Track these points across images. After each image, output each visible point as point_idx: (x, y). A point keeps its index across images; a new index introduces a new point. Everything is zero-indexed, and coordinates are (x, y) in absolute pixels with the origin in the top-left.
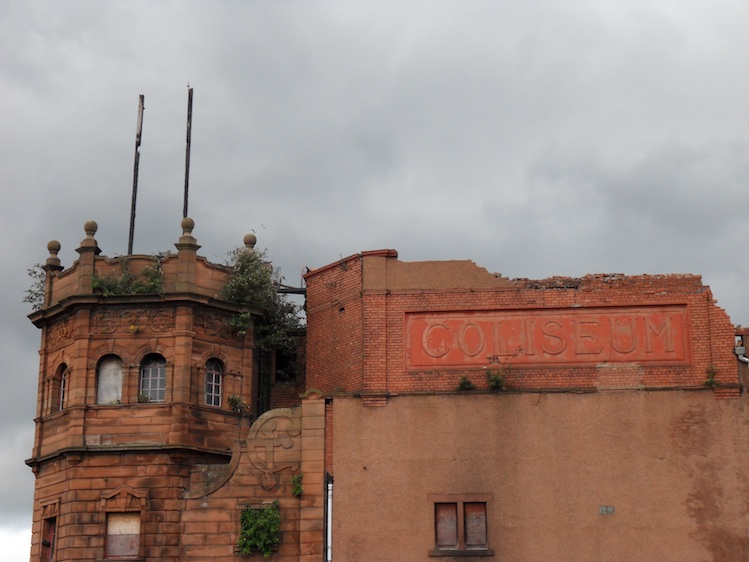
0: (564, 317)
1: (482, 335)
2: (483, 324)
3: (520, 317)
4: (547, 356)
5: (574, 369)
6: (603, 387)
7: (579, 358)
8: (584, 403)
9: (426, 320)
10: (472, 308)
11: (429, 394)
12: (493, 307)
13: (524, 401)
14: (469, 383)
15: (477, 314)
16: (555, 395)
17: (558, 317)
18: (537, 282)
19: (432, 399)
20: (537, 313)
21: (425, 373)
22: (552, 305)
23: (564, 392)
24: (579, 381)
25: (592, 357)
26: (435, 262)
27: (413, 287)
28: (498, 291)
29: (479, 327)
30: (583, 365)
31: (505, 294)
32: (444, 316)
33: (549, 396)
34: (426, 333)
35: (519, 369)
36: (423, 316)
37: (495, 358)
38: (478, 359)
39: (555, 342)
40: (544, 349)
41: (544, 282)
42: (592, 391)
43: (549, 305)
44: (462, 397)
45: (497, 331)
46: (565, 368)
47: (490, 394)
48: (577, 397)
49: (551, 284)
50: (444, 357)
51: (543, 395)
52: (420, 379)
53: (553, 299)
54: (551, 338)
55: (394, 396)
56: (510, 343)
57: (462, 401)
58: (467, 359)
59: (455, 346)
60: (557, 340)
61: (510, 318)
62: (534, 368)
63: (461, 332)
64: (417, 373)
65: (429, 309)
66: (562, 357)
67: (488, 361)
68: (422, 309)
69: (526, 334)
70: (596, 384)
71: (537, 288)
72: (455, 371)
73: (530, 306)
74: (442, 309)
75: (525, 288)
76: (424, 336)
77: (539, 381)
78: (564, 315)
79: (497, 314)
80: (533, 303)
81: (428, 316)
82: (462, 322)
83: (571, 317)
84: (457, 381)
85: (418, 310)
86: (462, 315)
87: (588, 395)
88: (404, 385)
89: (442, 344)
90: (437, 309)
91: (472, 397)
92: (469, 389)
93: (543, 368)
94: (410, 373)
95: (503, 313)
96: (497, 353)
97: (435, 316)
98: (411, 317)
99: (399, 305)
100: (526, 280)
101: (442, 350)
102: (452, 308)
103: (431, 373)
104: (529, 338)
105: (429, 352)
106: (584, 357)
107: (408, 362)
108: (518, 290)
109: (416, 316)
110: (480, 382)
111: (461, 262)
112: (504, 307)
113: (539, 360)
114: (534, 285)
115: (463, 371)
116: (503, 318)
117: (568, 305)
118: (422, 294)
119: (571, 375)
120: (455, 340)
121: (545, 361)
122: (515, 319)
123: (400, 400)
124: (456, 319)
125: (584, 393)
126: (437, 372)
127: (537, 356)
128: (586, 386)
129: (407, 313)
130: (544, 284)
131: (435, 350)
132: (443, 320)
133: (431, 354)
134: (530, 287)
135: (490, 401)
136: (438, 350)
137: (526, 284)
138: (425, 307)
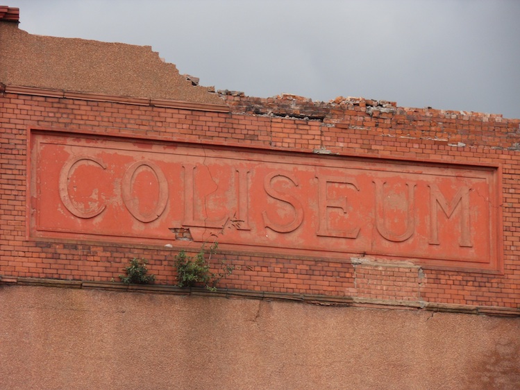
0: (301, 168)
1: (164, 186)
2: (167, 167)
3: (229, 162)
4: (271, 235)
5: (316, 263)
6: (361, 298)
7: (323, 243)
8: (331, 323)
9: (67, 149)
10: (151, 136)
11: (71, 286)
12: (187, 139)
13: (235, 312)
14: (144, 272)
15: (155, 148)
16: (286, 305)
17: (290, 168)
18: (257, 101)
19: (75, 294)
20: (256, 156)
21: (65, 247)
22: (285, 147)
23: (299, 301)
24: (324, 285)
25: (343, 244)
26: (87, 43)
27: (46, 83)
28: (195, 110)
29: (159, 171)
30: (328, 256)
31: (207, 118)
32: (100, 144)
33: (275, 306)
34: (67, 172)
35: (225, 254)
36: (61, 140)
37: (185, 230)
38: (155, 229)
39: (284, 211)
40: (268, 223)
41: (271, 104)
42: (344, 303)
43: (279, 146)
44: (129, 295)
45: (189, 181)
46: (301, 260)
47: (177, 293)
48: (320, 311)
49: (282, 108)
50: (98, 220)
51: (264, 304)
52: (56, 256)
53: (285, 135)
54: (279, 204)
55: (8, 284)
56: (211, 205)
57: (129, 303)
58: (138, 228)
59: (116, 201)
60: (288, 207)
61: (213, 161)
62: (251, 256)
63: (128, 177)
64: (49, 245)
65: (74, 129)
66: (295, 239)
67: (172, 234)
68: (61, 128)
69: (238, 192)
70: (351, 291)
71: (257, 112)
72: (118, 248)
73: (248, 144)
74: (98, 131)
75: (238, 109)
76: (63, 179)
77: (259, 279)
78: (302, 166)
79: (192, 151)
80: (253, 138)
81: (70, 141)
82: (129, 159)
83: (311, 169)
84: (122, 265)
85: (55, 127)
86: (129, 146)
87: (338, 310)
88: (26, 265)
89: (94, 196)
90: (89, 130)
91: (145, 297)
92: (143, 283)
93: (266, 257)
94: (37, 244)
95: (200, 152)
96: (189, 222)
97: (83, 142)
98: (40, 139)
99: (22, 115)
100: (241, 95)
101: (94, 207)
102: (116, 133)
103: (75, 247)
104: (243, 200)
105: (71, 208)
106: (330, 243)
107: (33, 225)
108: (228, 113)
109: (49, 139)
110: (160, 273)
111: (133, 47)
112: (203, 141)
113: (258, 241)
114: (254, 107)
115: (131, 248)
116: (201, 160)
117: (310, 149)
118: (61, 99)
119: (310, 273)
120: (117, 191)
121: (267, 243)
122: (221, 162)
123: (19, 292)
124: (120, 153)
125: (333, 306)
126: (86, 246)
127: (254, 232)
128: (334, 294)
129: (34, 132)
130: (270, 107)
131: (81, 206)
132: (98, 151)
133: (74, 212)
134: (247, 110)
135: (177, 307)
136: (87, 207)
137: (240, 103)
138: (66, 124)
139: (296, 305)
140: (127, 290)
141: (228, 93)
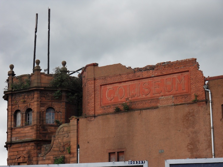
0: (150, 80)
1: (124, 91)
2: (124, 87)
3: (136, 82)
4: (144, 96)
5: (152, 100)
6: (161, 106)
7: (154, 95)
8: (155, 112)
9: (107, 87)
10: (121, 81)
11: (107, 114)
12: (127, 80)
13: (136, 113)
14: (119, 109)
15: (122, 83)
16: (145, 110)
17: (147, 81)
18: (141, 68)
19: (108, 116)
20: (141, 80)
21: (106, 107)
23: (148, 109)
24: (153, 104)
25: (158, 95)
26: (109, 66)
27: (102, 76)
28: (128, 74)
30: (155, 98)
31: (131, 75)
32: (113, 85)
33: (144, 111)
35: (134, 102)
36: (106, 86)
37: (128, 99)
38: (123, 100)
39: (146, 90)
40: (143, 93)
43: (144, 77)
44: (117, 114)
45: (128, 88)
46: (149, 100)
47: (125, 112)
48: (152, 110)
50: (113, 100)
51: (141, 111)
52: (105, 109)
53: (145, 74)
55: (97, 116)
56: (132, 92)
57: (117, 115)
58: (120, 100)
59: (116, 96)
60: (147, 90)
61: (132, 83)
62: (139, 101)
63: (117, 90)
64: (104, 107)
66: (149, 96)
69: (137, 89)
70: (159, 105)
71: (141, 71)
72: (115, 105)
73: (138, 78)
74: (111, 82)
76: (106, 93)
77: (140, 106)
79: (128, 82)
80: (139, 77)
81: (108, 86)
82: (118, 86)
83: (151, 80)
85: (104, 84)
86: (118, 84)
87: (156, 109)
88: (100, 112)
89: (112, 95)
90: (110, 83)
91: (120, 114)
92: (119, 111)
93: (143, 100)
94: (102, 107)
95: (130, 82)
96: (129, 97)
97: (110, 85)
98: (103, 87)
99: (99, 83)
100: (138, 68)
101: (112, 98)
102: (114, 82)
103: (108, 106)
105: (108, 99)
106: (156, 95)
107: (102, 103)
108: (134, 73)
109: (104, 86)
110: (122, 108)
111: (117, 64)
112: (130, 80)
113: (141, 98)
115: (117, 104)
116: (130, 84)
117: (150, 76)
118: (105, 78)
119: (151, 103)
120: (116, 94)
121: (143, 98)
122: (134, 83)
123: (99, 117)
124: (116, 86)
125: (155, 108)
126: (110, 106)
127: (141, 96)
128: (155, 106)
129: (101, 85)
130: (143, 69)
131: (110, 98)
132: (112, 86)
133: (109, 99)
134: (139, 71)
135: (125, 115)
136: (111, 98)
137: (138, 70)
138: (106, 83)
139: (148, 110)
140: (116, 113)
141: (135, 68)
